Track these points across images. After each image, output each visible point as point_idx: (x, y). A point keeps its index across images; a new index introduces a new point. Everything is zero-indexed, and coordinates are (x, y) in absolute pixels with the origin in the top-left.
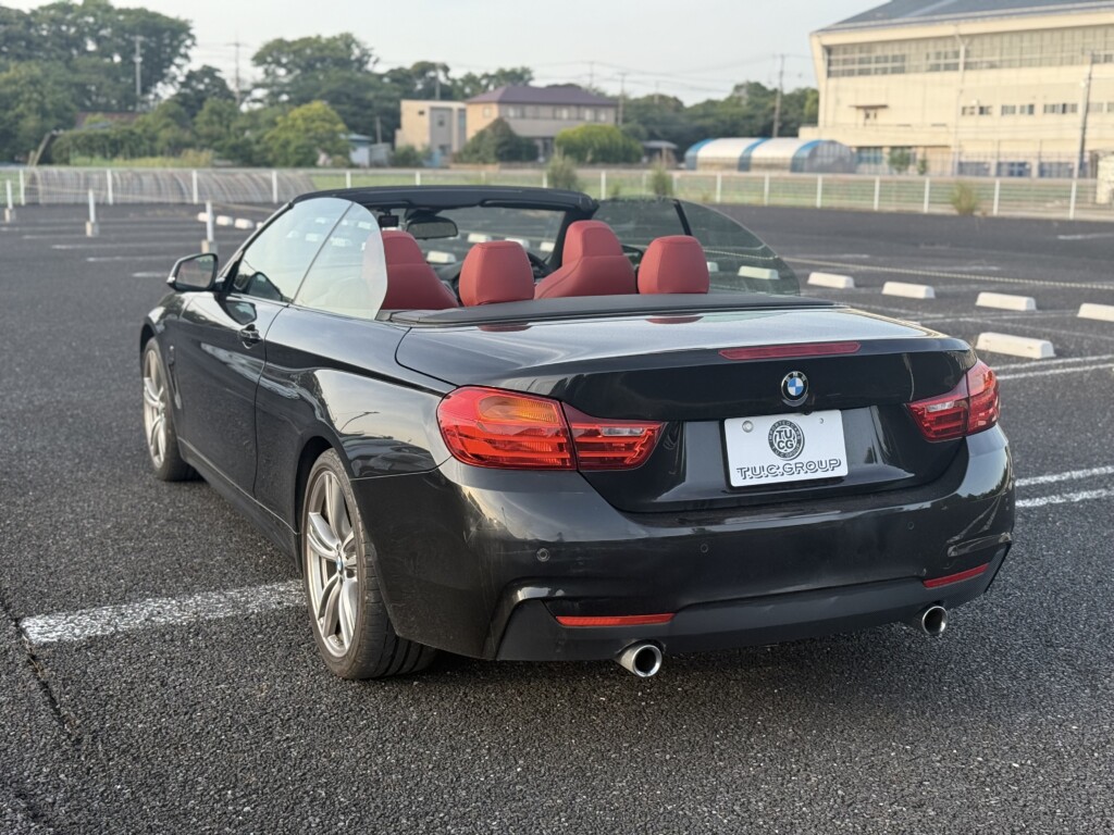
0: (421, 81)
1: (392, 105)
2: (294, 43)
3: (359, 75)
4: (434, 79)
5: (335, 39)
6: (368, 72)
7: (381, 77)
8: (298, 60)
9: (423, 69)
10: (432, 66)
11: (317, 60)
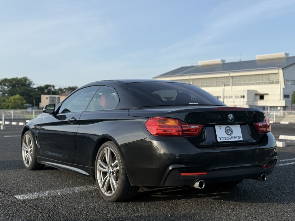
0: (46, 90)
1: (38, 96)
2: (10, 80)
3: (29, 88)
4: (50, 89)
5: (21, 79)
6: (31, 88)
7: (35, 89)
8: (11, 84)
9: (47, 86)
10: (50, 86)
11: (16, 84)
